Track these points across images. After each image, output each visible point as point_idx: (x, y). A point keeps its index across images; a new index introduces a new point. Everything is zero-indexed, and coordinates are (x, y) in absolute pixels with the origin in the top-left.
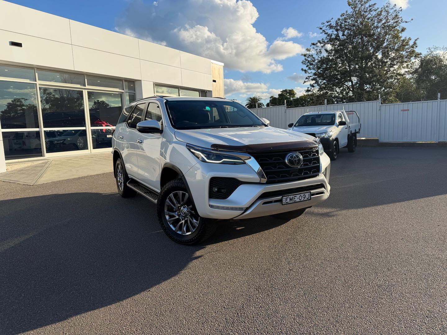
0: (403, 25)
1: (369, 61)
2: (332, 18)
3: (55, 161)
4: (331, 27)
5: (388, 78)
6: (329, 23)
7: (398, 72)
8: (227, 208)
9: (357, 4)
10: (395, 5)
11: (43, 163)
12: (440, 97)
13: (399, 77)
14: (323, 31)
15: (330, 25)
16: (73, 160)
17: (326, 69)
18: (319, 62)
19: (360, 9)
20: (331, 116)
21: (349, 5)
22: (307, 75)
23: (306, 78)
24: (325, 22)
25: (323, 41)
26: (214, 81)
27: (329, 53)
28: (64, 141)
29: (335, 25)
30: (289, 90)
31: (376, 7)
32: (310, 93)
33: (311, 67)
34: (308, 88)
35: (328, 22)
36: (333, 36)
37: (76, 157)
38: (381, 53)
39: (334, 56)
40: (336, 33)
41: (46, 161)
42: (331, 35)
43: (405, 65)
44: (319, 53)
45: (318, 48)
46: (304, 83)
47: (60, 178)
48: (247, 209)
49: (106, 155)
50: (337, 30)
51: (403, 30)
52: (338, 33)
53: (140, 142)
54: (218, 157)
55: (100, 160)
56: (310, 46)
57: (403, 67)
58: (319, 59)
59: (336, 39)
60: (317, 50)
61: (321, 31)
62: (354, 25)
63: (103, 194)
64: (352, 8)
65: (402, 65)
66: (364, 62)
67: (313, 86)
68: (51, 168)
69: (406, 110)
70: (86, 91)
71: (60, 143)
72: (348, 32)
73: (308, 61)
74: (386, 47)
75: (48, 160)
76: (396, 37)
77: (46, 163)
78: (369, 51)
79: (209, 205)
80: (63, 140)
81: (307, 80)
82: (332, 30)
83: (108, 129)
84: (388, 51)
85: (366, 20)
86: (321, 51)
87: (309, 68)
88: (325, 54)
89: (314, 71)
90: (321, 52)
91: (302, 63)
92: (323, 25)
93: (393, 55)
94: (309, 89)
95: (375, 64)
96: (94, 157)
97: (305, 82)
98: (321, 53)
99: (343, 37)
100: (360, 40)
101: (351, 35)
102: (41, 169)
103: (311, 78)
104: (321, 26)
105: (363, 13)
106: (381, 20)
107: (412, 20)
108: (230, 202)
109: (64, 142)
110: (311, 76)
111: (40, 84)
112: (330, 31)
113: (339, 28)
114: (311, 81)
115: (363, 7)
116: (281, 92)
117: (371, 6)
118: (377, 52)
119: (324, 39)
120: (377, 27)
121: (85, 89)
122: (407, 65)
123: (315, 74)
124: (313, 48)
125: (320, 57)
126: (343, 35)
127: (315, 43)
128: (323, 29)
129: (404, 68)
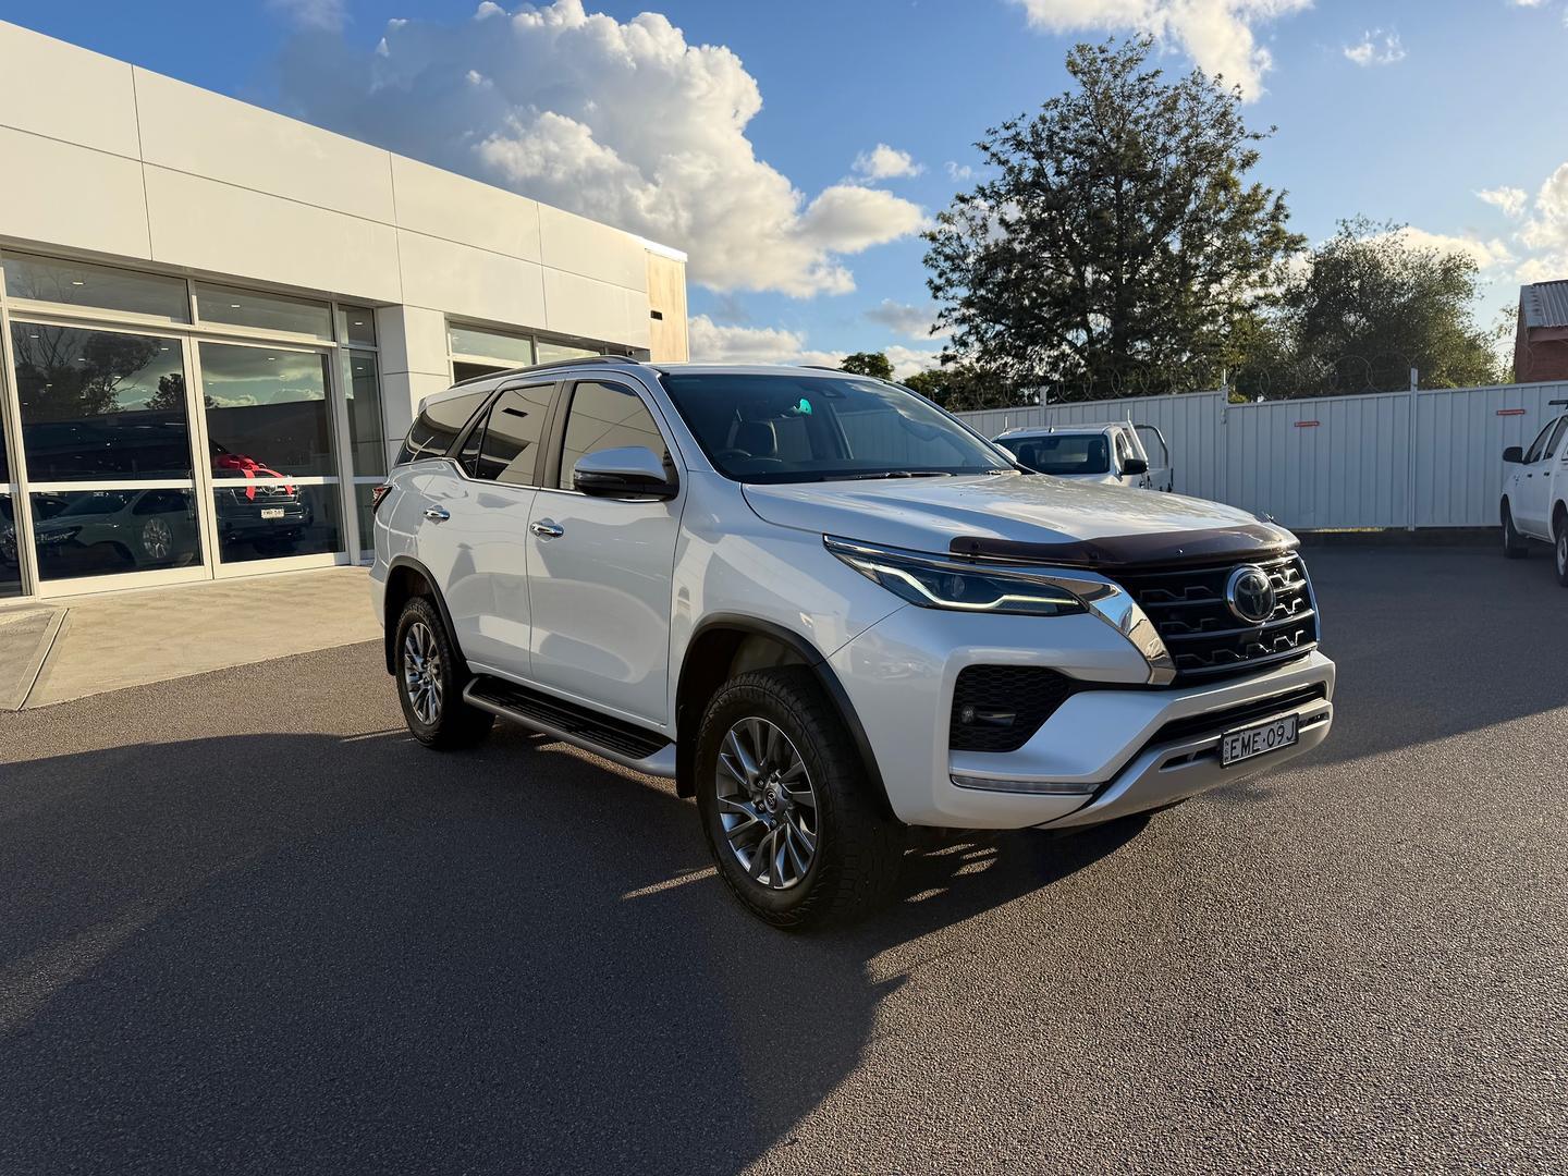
0: (1247, 145)
1: (1143, 263)
2: (1024, 115)
3: (80, 611)
4: (1019, 145)
5: (1203, 320)
6: (1012, 132)
7: (1235, 299)
8: (1020, 788)
9: (1098, 71)
10: (1220, 76)
11: (31, 621)
12: (1416, 383)
13: (1237, 316)
14: (993, 155)
15: (1014, 138)
16: (153, 608)
17: (1004, 285)
18: (980, 260)
19: (1107, 89)
20: (1087, 441)
21: (1075, 73)
22: (941, 305)
23: (941, 315)
24: (998, 126)
25: (993, 191)
26: (657, 315)
27: (1014, 231)
28: (75, 535)
29: (1030, 140)
30: (868, 356)
31: (1160, 82)
32: (951, 367)
33: (955, 276)
34: (945, 349)
35: (1007, 128)
36: (1027, 176)
37: (161, 595)
38: (1179, 236)
39: (1027, 241)
40: (1033, 164)
41: (42, 611)
42: (1021, 172)
43: (1254, 276)
44: (979, 232)
45: (976, 213)
46: (931, 333)
47: (124, 678)
48: (1104, 787)
49: (275, 586)
50: (1039, 156)
51: (1248, 161)
52: (1041, 165)
53: (553, 531)
54: (979, 588)
55: (255, 604)
56: (949, 206)
57: (1248, 283)
58: (980, 250)
59: (1035, 184)
60: (973, 219)
61: (987, 156)
62: (1092, 142)
63: (339, 738)
64: (1084, 84)
65: (1247, 277)
66: (1125, 263)
67: (964, 344)
68: (69, 639)
69: (1309, 424)
70: (195, 341)
71: (62, 543)
72: (1076, 164)
73: (944, 256)
74: (1195, 218)
75: (50, 609)
76: (1224, 183)
77: (46, 620)
78: (1141, 226)
79: (951, 776)
80: (72, 529)
81: (942, 321)
82: (1020, 155)
83: (267, 488)
84: (1200, 229)
85: (1131, 126)
86: (985, 225)
87: (948, 280)
88: (998, 234)
89: (963, 292)
90: (984, 227)
91: (926, 261)
92: (992, 137)
93: (1217, 243)
94: (950, 352)
95: (1162, 272)
96: (233, 593)
97: (935, 329)
98: (987, 230)
99: (1057, 179)
100: (1113, 191)
101: (1085, 173)
102: (29, 643)
103: (956, 315)
104: (987, 140)
105: (1118, 101)
106: (1177, 127)
107: (1274, 129)
108: (1035, 761)
109: (76, 538)
110: (954, 310)
111: (13, 312)
112: (1015, 159)
113: (1043, 147)
114: (955, 326)
115: (1119, 82)
116: (844, 362)
117: (1144, 79)
118: (1166, 234)
119: (997, 183)
120: (1165, 150)
121: (189, 333)
122: (1263, 277)
123: (968, 303)
124: (962, 213)
125: (983, 243)
126: (1059, 173)
127: (967, 197)
128: (993, 150)
129: (1252, 285)
